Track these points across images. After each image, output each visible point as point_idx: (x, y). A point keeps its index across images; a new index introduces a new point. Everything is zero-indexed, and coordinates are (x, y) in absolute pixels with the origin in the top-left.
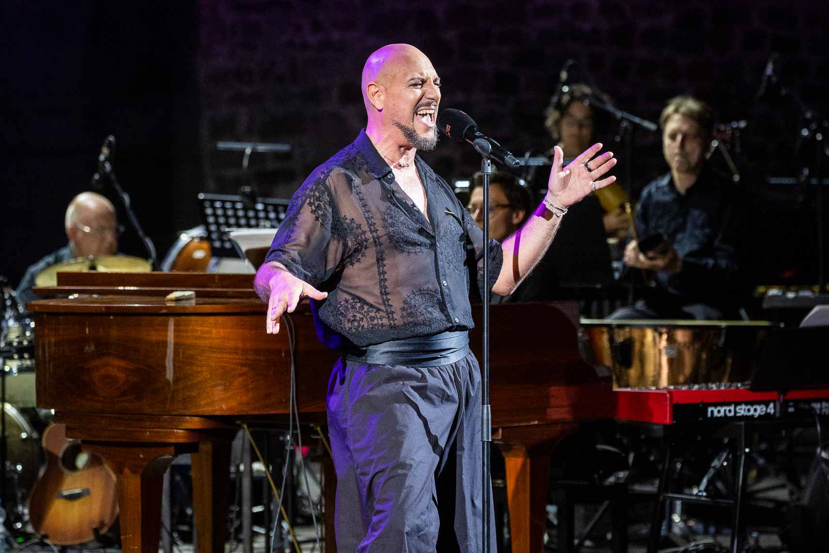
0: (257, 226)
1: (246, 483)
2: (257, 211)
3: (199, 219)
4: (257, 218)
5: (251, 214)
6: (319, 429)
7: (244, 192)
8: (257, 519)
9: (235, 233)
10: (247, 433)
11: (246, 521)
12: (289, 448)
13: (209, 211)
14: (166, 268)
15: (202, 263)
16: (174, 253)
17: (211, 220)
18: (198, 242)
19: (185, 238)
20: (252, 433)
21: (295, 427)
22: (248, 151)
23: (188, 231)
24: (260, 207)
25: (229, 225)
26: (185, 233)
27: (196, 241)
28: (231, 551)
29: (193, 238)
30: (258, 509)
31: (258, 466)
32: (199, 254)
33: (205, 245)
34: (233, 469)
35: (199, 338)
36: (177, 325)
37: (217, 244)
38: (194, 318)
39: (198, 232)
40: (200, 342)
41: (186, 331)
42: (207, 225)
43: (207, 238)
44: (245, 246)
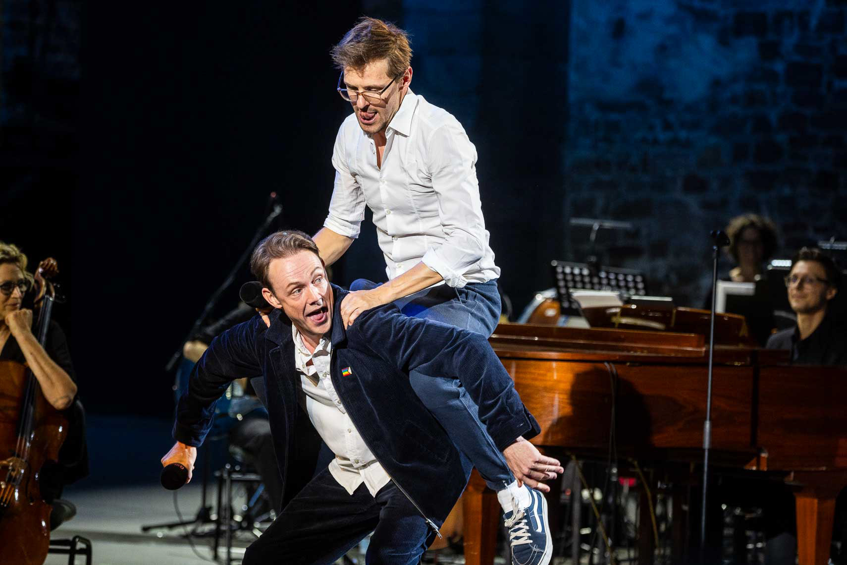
0: (600, 289)
1: (577, 507)
2: (600, 278)
3: (552, 283)
4: (600, 284)
5: (596, 280)
6: (636, 463)
7: (591, 262)
9: (577, 294)
10: (577, 466)
11: (575, 540)
12: (615, 479)
13: (560, 277)
14: (523, 321)
15: (554, 319)
16: (530, 311)
17: (562, 284)
18: (551, 303)
19: (540, 298)
22: (596, 226)
23: (542, 292)
24: (603, 275)
25: (575, 287)
26: (540, 293)
27: (549, 301)
28: (560, 563)
29: (547, 299)
30: (586, 531)
32: (551, 313)
33: (556, 305)
35: (534, 379)
36: (518, 367)
37: (566, 305)
38: (532, 362)
39: (550, 294)
40: (537, 383)
41: (525, 373)
42: (558, 288)
43: (559, 299)
44: (584, 305)
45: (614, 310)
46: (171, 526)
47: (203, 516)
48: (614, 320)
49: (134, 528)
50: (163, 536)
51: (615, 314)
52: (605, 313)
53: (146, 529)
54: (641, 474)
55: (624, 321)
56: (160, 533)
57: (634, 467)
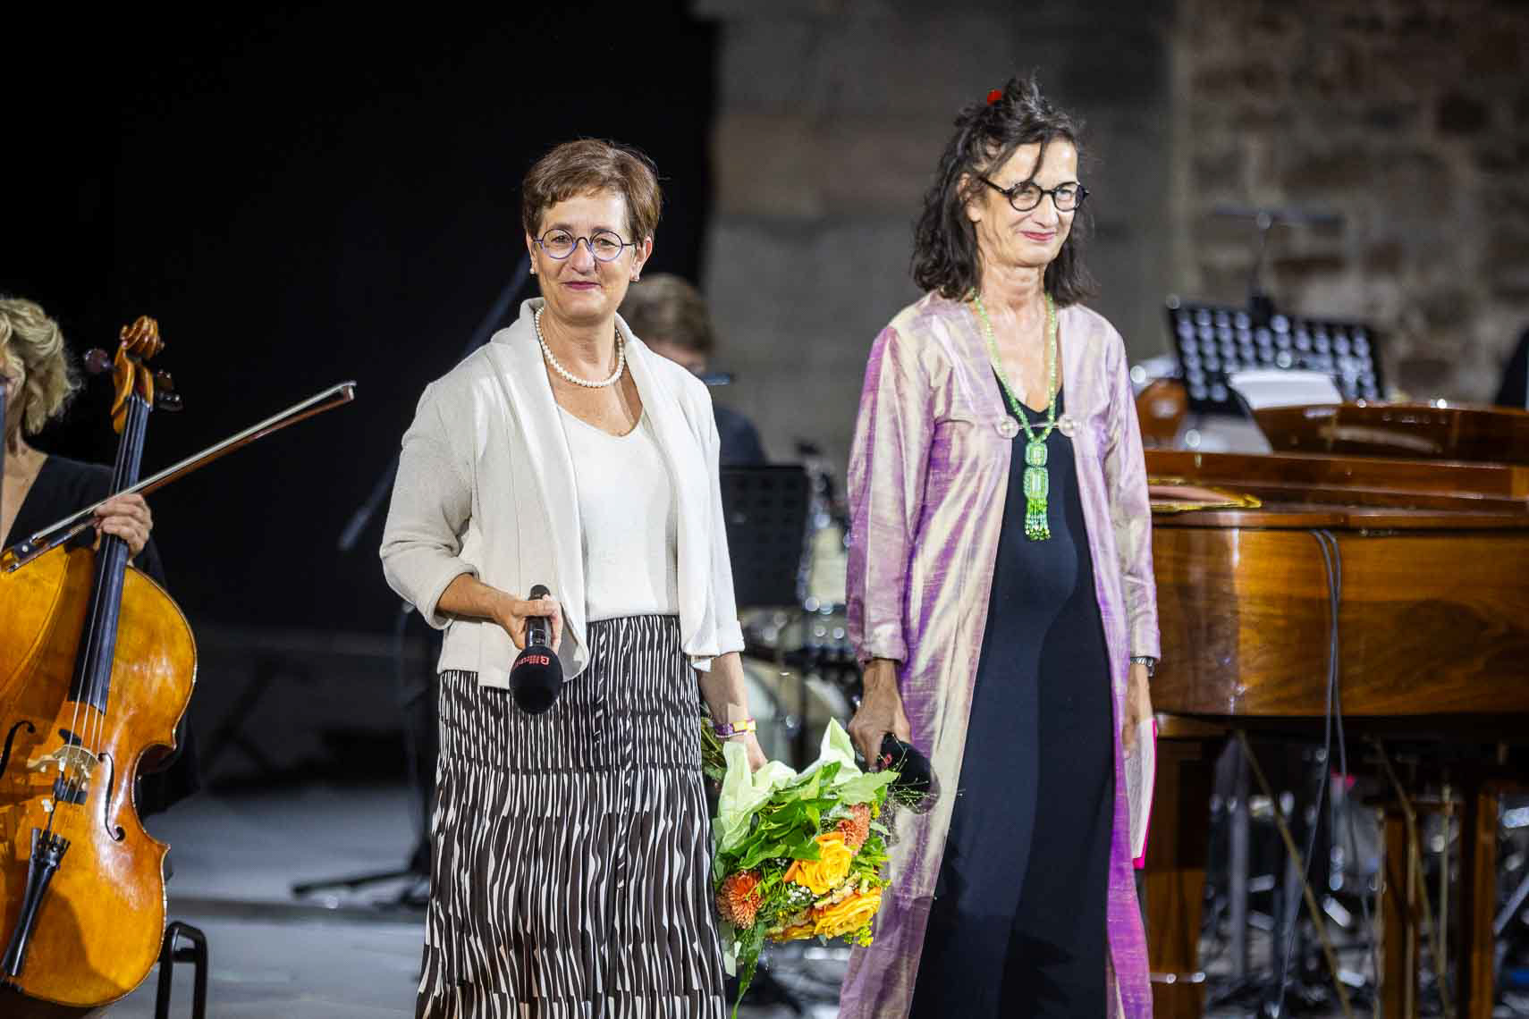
0: (1276, 365)
1: (1239, 835)
2: (1275, 334)
4: (1275, 347)
5: (1264, 339)
6: (1378, 746)
8: (1258, 903)
9: (1243, 378)
10: (1245, 749)
11: (1238, 903)
12: (1322, 774)
13: (1187, 332)
15: (1170, 426)
17: (1190, 348)
18: (1166, 388)
19: (1140, 378)
20: (1253, 747)
21: (1334, 740)
22: (1263, 222)
23: (1146, 363)
24: (1280, 325)
25: (1240, 360)
27: (1163, 385)
29: (1157, 380)
30: (1260, 884)
31: (1261, 805)
32: (1162, 411)
33: (1176, 394)
34: (1215, 805)
37: (1200, 394)
39: (1162, 367)
42: (1181, 355)
43: (1180, 381)
44: (1257, 402)
45: (1322, 413)
46: (354, 883)
47: (421, 861)
48: (1325, 432)
49: (275, 888)
50: (339, 905)
51: (1325, 421)
52: (1304, 417)
53: (301, 890)
54: (1389, 770)
55: (1346, 434)
56: (331, 899)
57: (1373, 752)
